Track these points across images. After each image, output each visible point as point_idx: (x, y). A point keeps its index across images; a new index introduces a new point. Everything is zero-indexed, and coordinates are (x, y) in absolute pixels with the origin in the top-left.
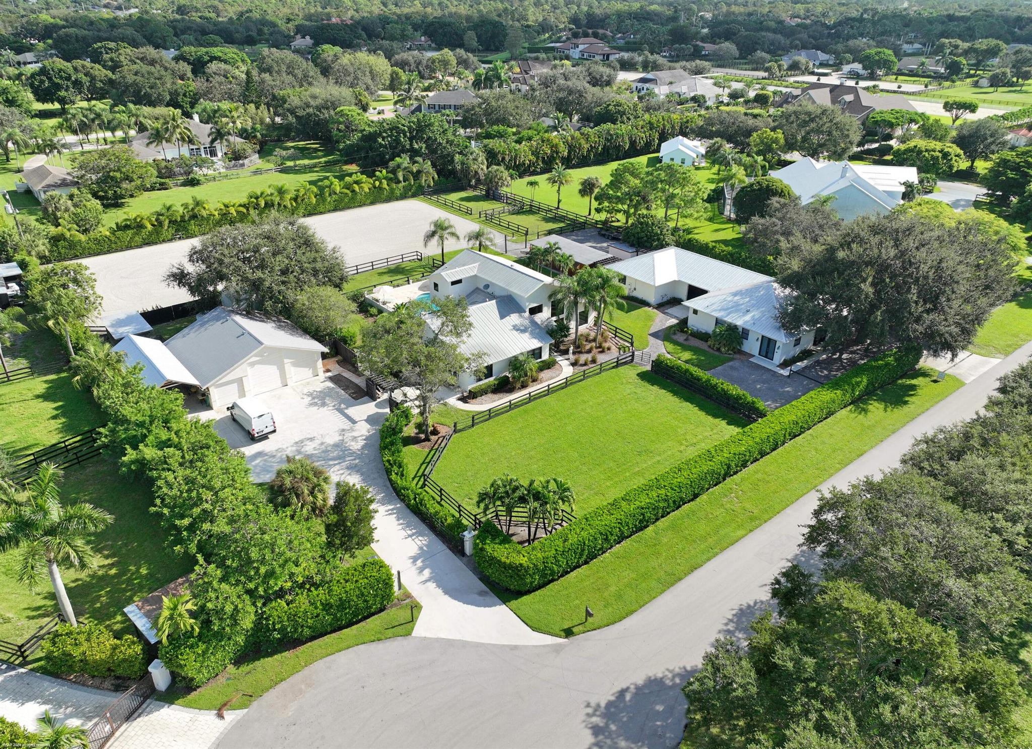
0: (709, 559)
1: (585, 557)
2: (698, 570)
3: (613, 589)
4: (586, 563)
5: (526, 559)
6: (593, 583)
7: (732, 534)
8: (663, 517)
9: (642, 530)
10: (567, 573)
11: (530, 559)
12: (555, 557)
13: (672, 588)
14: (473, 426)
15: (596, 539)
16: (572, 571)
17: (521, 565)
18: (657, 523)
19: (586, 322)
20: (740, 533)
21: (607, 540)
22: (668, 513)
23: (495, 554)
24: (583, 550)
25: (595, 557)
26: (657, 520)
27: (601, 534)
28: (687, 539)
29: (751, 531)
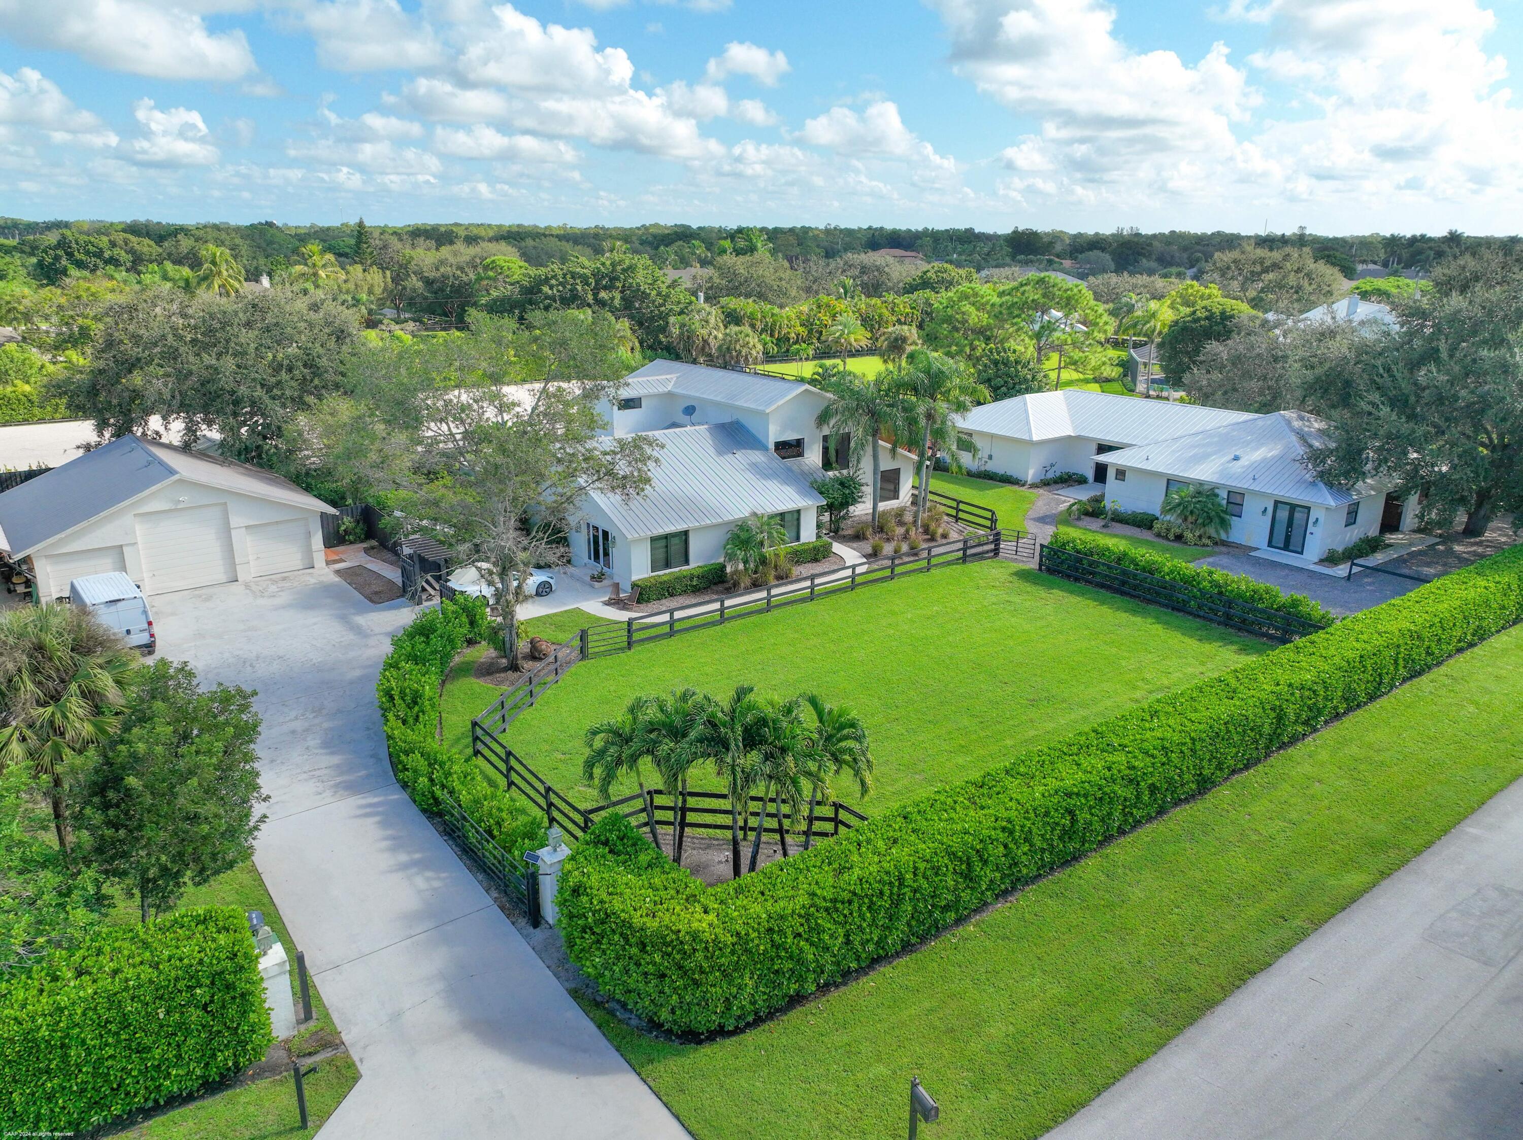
0: (1284, 948)
1: (902, 925)
2: (1261, 978)
3: (997, 1030)
4: (907, 948)
5: (712, 917)
6: (931, 1010)
7: (1332, 882)
8: (1122, 832)
9: (1066, 863)
10: (847, 976)
11: (724, 919)
12: (807, 917)
13: (1191, 1032)
14: (630, 645)
15: (936, 870)
16: (862, 971)
17: (695, 936)
18: (1108, 850)
19: (896, 496)
20: (1355, 879)
21: (968, 876)
22: (1137, 824)
23: (617, 905)
24: (897, 902)
25: (937, 930)
26: (1108, 839)
27: (952, 855)
28: (1201, 893)
29: (1384, 875)
